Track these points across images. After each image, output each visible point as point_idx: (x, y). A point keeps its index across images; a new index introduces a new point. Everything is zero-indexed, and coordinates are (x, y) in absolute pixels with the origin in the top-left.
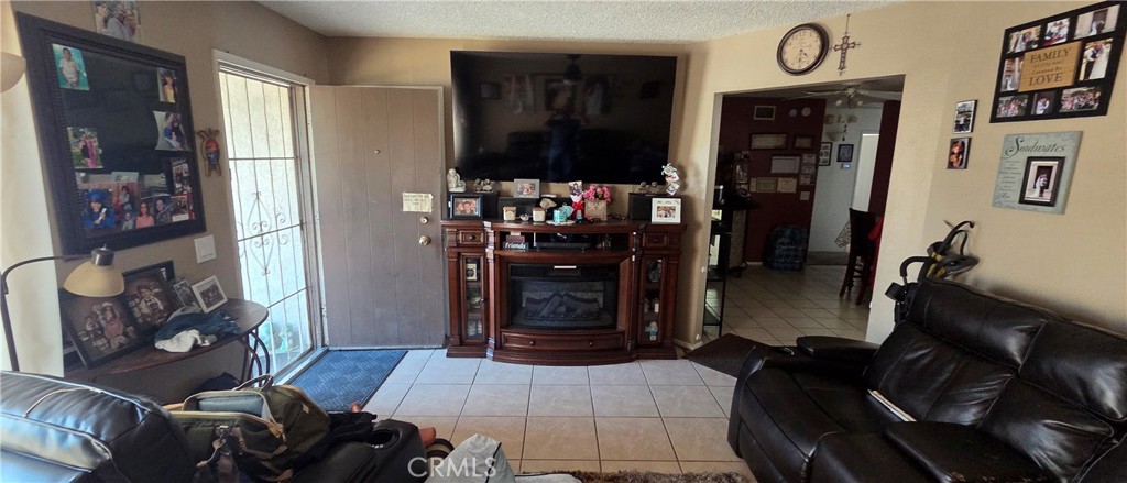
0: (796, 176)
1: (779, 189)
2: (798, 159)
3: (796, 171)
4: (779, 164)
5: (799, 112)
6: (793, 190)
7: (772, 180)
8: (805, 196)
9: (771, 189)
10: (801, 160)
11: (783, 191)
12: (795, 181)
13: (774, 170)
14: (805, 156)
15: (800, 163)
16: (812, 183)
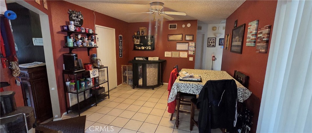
0: (187, 51)
1: (180, 56)
2: (187, 44)
3: (187, 49)
4: (179, 47)
5: (186, 26)
6: (186, 57)
7: (177, 53)
8: (191, 59)
9: (177, 56)
10: (189, 45)
11: (182, 57)
12: (187, 53)
13: (178, 49)
14: (190, 43)
15: (188, 46)
16: (193, 54)
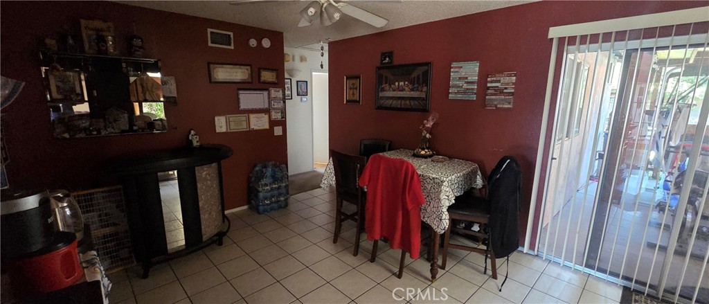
0: (267, 111)
1: (252, 126)
2: (265, 93)
3: (267, 106)
4: (247, 100)
5: (259, 43)
6: (267, 126)
7: (243, 117)
8: (278, 131)
9: (244, 127)
10: (269, 94)
11: (256, 128)
12: (267, 116)
13: (243, 106)
14: (273, 91)
15: (269, 98)
16: (282, 118)
